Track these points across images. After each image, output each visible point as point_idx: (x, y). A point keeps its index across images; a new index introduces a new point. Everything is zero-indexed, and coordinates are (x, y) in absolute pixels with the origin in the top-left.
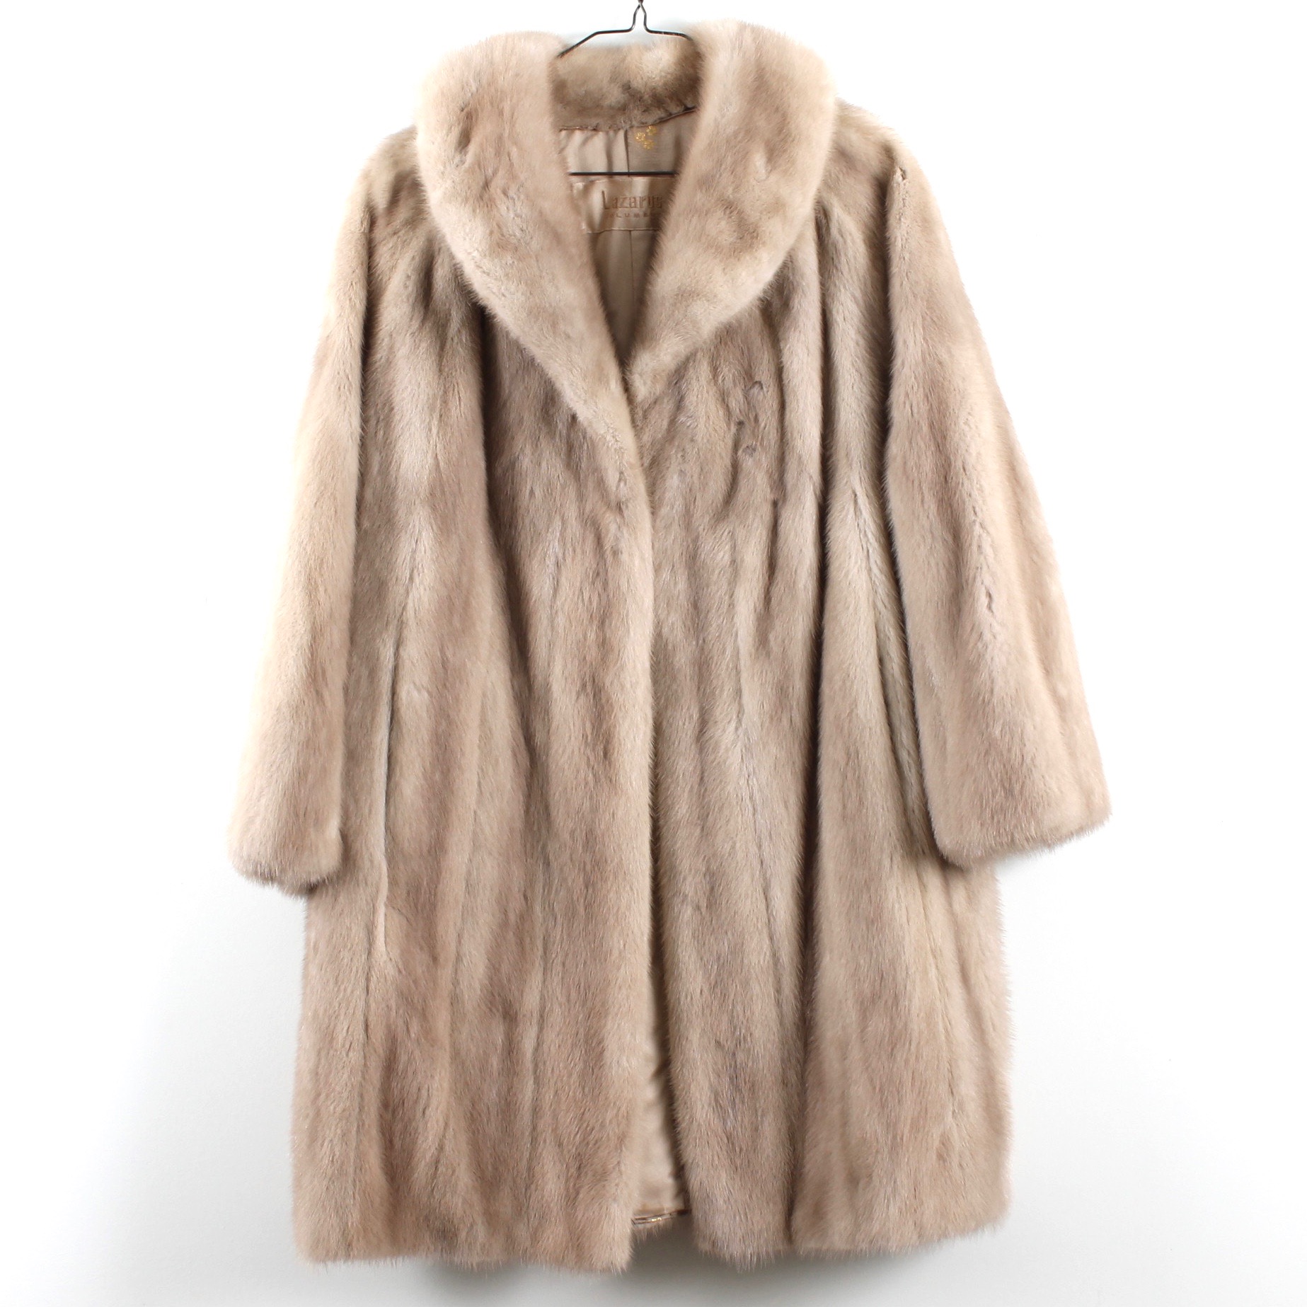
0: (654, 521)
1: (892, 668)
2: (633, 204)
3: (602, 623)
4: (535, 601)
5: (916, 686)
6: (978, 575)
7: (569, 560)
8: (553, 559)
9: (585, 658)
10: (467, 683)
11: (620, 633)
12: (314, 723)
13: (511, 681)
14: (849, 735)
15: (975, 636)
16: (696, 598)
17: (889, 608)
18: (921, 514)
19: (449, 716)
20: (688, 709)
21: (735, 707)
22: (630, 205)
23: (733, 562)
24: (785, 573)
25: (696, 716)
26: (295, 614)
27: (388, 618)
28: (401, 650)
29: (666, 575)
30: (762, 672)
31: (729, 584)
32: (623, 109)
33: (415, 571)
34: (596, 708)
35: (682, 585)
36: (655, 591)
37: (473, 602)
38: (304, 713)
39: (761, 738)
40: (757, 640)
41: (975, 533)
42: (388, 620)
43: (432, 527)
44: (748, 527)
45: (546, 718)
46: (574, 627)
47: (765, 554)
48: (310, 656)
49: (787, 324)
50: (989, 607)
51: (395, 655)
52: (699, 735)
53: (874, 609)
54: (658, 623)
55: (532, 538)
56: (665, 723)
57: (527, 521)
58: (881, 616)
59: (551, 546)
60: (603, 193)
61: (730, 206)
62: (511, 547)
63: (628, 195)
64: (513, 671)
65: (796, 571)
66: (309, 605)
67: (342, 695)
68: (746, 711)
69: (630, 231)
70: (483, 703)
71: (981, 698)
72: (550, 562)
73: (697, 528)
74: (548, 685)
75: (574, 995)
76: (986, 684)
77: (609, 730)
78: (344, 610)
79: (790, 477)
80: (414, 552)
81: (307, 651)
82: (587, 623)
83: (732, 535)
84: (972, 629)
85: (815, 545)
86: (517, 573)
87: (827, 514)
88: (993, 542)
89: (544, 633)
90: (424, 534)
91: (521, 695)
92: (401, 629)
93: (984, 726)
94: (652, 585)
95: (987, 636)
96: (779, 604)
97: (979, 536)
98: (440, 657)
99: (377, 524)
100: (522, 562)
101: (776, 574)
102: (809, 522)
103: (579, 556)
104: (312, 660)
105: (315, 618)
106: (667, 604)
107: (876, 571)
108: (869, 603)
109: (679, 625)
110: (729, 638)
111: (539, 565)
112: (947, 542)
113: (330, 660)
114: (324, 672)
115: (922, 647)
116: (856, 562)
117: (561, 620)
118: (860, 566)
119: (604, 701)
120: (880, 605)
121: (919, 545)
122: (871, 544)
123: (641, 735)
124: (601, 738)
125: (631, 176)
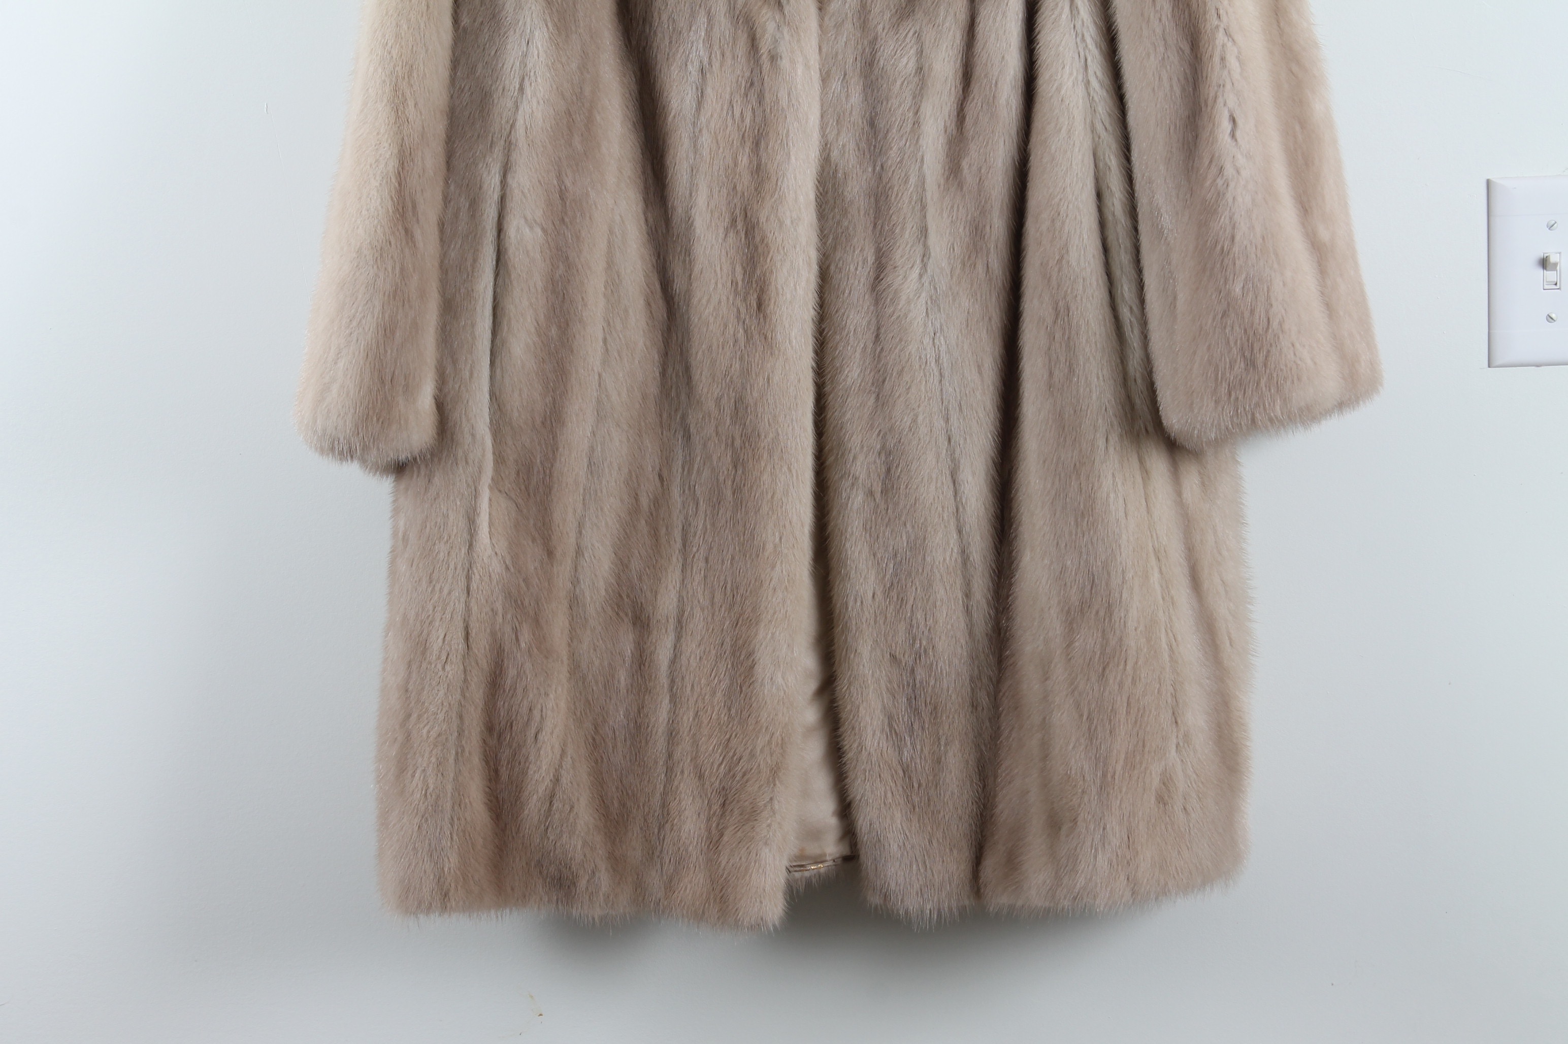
0: (822, 18)
1: (1113, 204)
3: (757, 144)
4: (674, 117)
5: (1142, 227)
6: (1220, 94)
7: (716, 65)
8: (697, 64)
9: (735, 187)
10: (590, 218)
11: (778, 157)
12: (402, 269)
13: (645, 213)
14: (1059, 286)
15: (1214, 170)
16: (873, 114)
17: (1111, 131)
18: (1152, 15)
19: (567, 258)
20: (862, 250)
21: (919, 249)
23: (920, 69)
24: (983, 85)
25: (871, 259)
26: (378, 134)
27: (492, 137)
28: (509, 177)
29: (836, 85)
30: (952, 207)
31: (914, 97)
33: (526, 79)
34: (748, 249)
35: (856, 97)
36: (822, 106)
37: (598, 118)
38: (390, 256)
39: (951, 289)
40: (947, 168)
41: (1217, 42)
42: (492, 139)
43: (547, 25)
44: (939, 26)
45: (688, 259)
46: (721, 148)
47: (959, 61)
48: (397, 185)
50: (1233, 135)
51: (501, 182)
52: (874, 283)
53: (1092, 132)
54: (826, 145)
55: (671, 38)
56: (832, 268)
57: (664, 17)
58: (1101, 140)
59: (694, 48)
62: (644, 49)
64: (646, 201)
65: (996, 82)
66: (395, 123)
67: (437, 233)
68: (932, 254)
70: (609, 242)
71: (1219, 247)
72: (693, 69)
73: (876, 27)
74: (689, 219)
75: (718, 597)
76: (1225, 231)
77: (764, 275)
78: (438, 128)
80: (525, 55)
81: (394, 180)
82: (739, 144)
83: (918, 36)
84: (1211, 162)
85: (1021, 50)
86: (652, 81)
87: (1037, 12)
88: (1239, 53)
89: (684, 155)
90: (537, 34)
91: (656, 231)
92: (509, 151)
93: (1222, 281)
94: (818, 99)
95: (1229, 171)
96: (976, 123)
97: (1223, 46)
98: (557, 187)
99: (479, 20)
100: (658, 67)
101: (972, 85)
102: (1014, 23)
103: (729, 61)
104: (400, 191)
105: (403, 139)
106: (837, 121)
107: (1095, 84)
108: (1085, 123)
109: (852, 146)
110: (913, 165)
111: (680, 71)
112: (1183, 52)
113: (422, 191)
114: (414, 207)
115: (1150, 182)
116: (1071, 74)
117: (706, 140)
118: (1076, 78)
119: (758, 239)
120: (1099, 127)
121: (1148, 55)
122: (1089, 51)
123: (803, 284)
124: (754, 286)
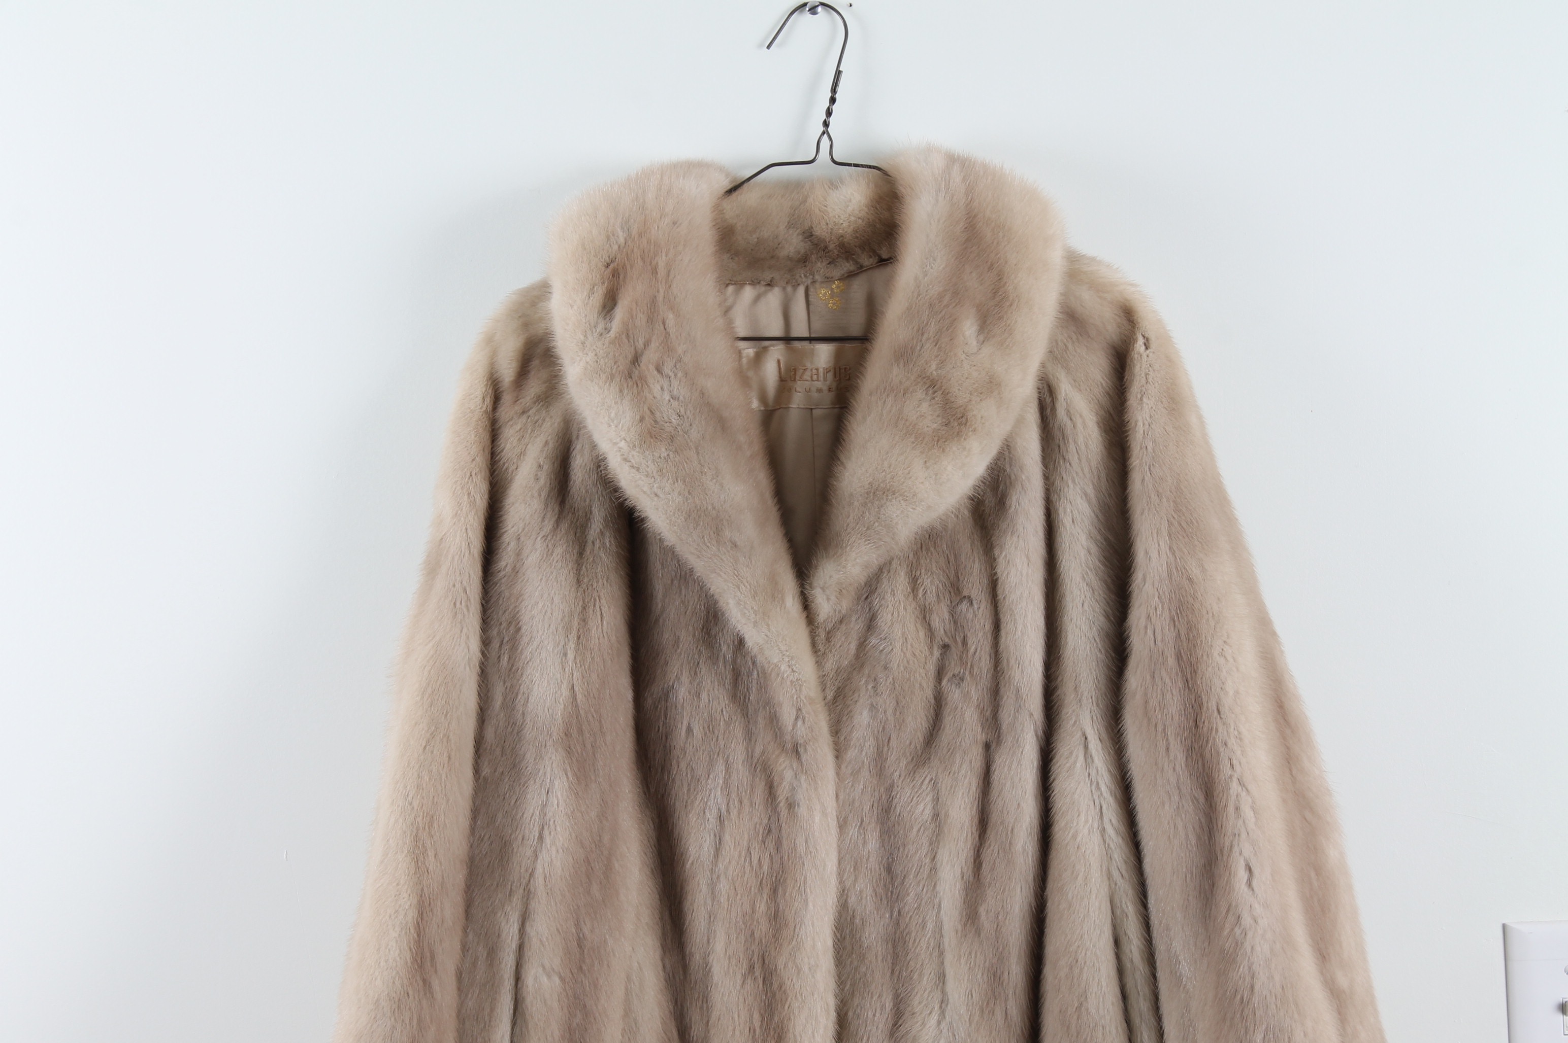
0: (838, 767)
1: (1131, 951)
2: (815, 377)
3: (775, 891)
4: (692, 864)
5: (1160, 974)
6: (1235, 843)
7: (734, 812)
8: (715, 812)
9: (753, 933)
10: (608, 966)
11: (796, 904)
12: (420, 1021)
13: (662, 960)
14: (1078, 1033)
15: (1231, 918)
16: (890, 860)
17: (1127, 878)
18: (1166, 764)
19: (585, 1006)
20: (880, 996)
21: (937, 995)
22: (811, 377)
23: (936, 816)
24: (999, 833)
25: (889, 1005)
26: (398, 884)
27: (511, 885)
28: (527, 924)
29: (853, 831)
30: (970, 953)
31: (931, 844)
32: (804, 260)
33: (546, 828)
34: (766, 995)
35: (873, 843)
36: (839, 852)
37: (616, 865)
38: (408, 1007)
39: (969, 1035)
40: (964, 914)
41: (1231, 791)
42: (511, 888)
43: (566, 775)
44: (954, 773)
45: (705, 1005)
46: (739, 895)
47: (975, 807)
48: (416, 936)
49: (1003, 526)
50: (1249, 884)
51: (520, 930)
52: (892, 1029)
53: (1109, 879)
54: (843, 891)
55: (689, 785)
56: (850, 1014)
57: (683, 765)
58: (1117, 887)
59: (712, 795)
60: (779, 361)
61: (933, 385)
62: (663, 796)
63: (809, 365)
64: (664, 948)
65: (1012, 829)
66: (415, 873)
67: (455, 983)
68: (951, 1001)
69: (812, 409)
70: (626, 989)
71: (1238, 997)
72: (711, 816)
73: (892, 774)
74: (707, 966)
76: (1244, 980)
77: (782, 1022)
78: (458, 878)
79: (1006, 716)
80: (544, 805)
81: (412, 931)
82: (756, 891)
83: (935, 783)
84: (1228, 911)
85: (1036, 798)
86: (670, 828)
87: (1051, 760)
88: (1254, 802)
89: (702, 902)
90: (557, 784)
91: (674, 977)
92: (527, 899)
93: (1243, 1031)
94: (835, 846)
95: (1247, 920)
96: (992, 869)
97: (1237, 796)
98: (575, 934)
99: (500, 770)
100: (676, 815)
101: (988, 832)
102: (1029, 770)
103: (747, 809)
104: (419, 941)
105: (422, 889)
106: (854, 867)
107: (1110, 831)
108: (1102, 871)
109: (869, 892)
110: (930, 911)
111: (697, 819)
112: (1197, 800)
113: (441, 941)
114: (433, 958)
115: (1168, 929)
116: (1086, 821)
117: (723, 886)
118: (1092, 826)
119: (775, 986)
120: (1116, 874)
121: (1163, 804)
122: (1104, 799)
123: (821, 1031)
124: (772, 1033)
125: (813, 342)
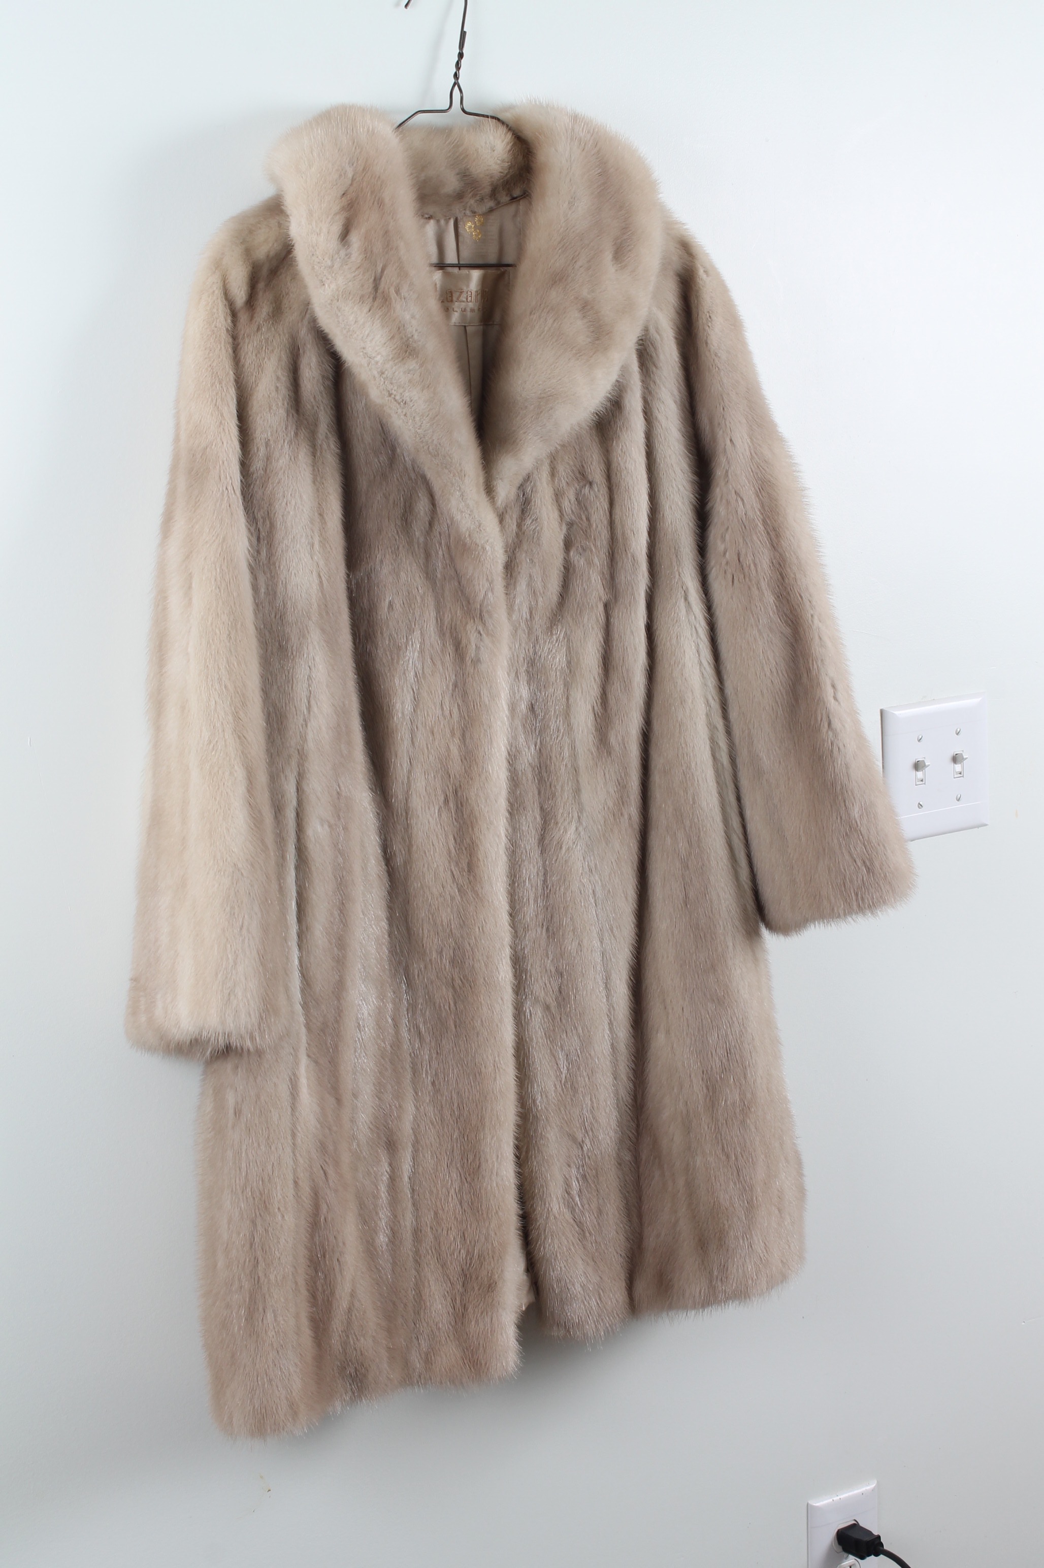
1: (721, 756)
2: (469, 299)
3: (465, 736)
6: (822, 667)
7: (429, 672)
8: (413, 675)
9: (448, 773)
15: (825, 724)
20: (532, 811)
21: (574, 807)
22: (467, 299)
25: (538, 819)
27: (289, 752)
28: (303, 783)
30: (603, 771)
32: (459, 196)
33: (313, 699)
34: (459, 821)
39: (604, 836)
42: (289, 754)
43: (323, 651)
44: (583, 628)
50: (836, 697)
52: (540, 837)
53: (706, 702)
55: (392, 653)
57: (386, 634)
58: (710, 708)
59: (411, 660)
61: (586, 307)
63: (465, 289)
68: (587, 810)
69: (465, 327)
72: (410, 678)
73: (537, 632)
75: (447, 1113)
76: (842, 770)
77: (473, 842)
79: (622, 578)
80: (310, 679)
82: (449, 736)
83: (568, 636)
84: (822, 719)
86: (374, 690)
90: (318, 659)
92: (302, 761)
95: (837, 725)
96: (616, 702)
97: (819, 630)
100: (382, 678)
103: (439, 668)
108: (702, 696)
110: (567, 740)
116: (690, 658)
119: (464, 813)
122: (701, 639)
124: (465, 853)
125: (462, 268)
